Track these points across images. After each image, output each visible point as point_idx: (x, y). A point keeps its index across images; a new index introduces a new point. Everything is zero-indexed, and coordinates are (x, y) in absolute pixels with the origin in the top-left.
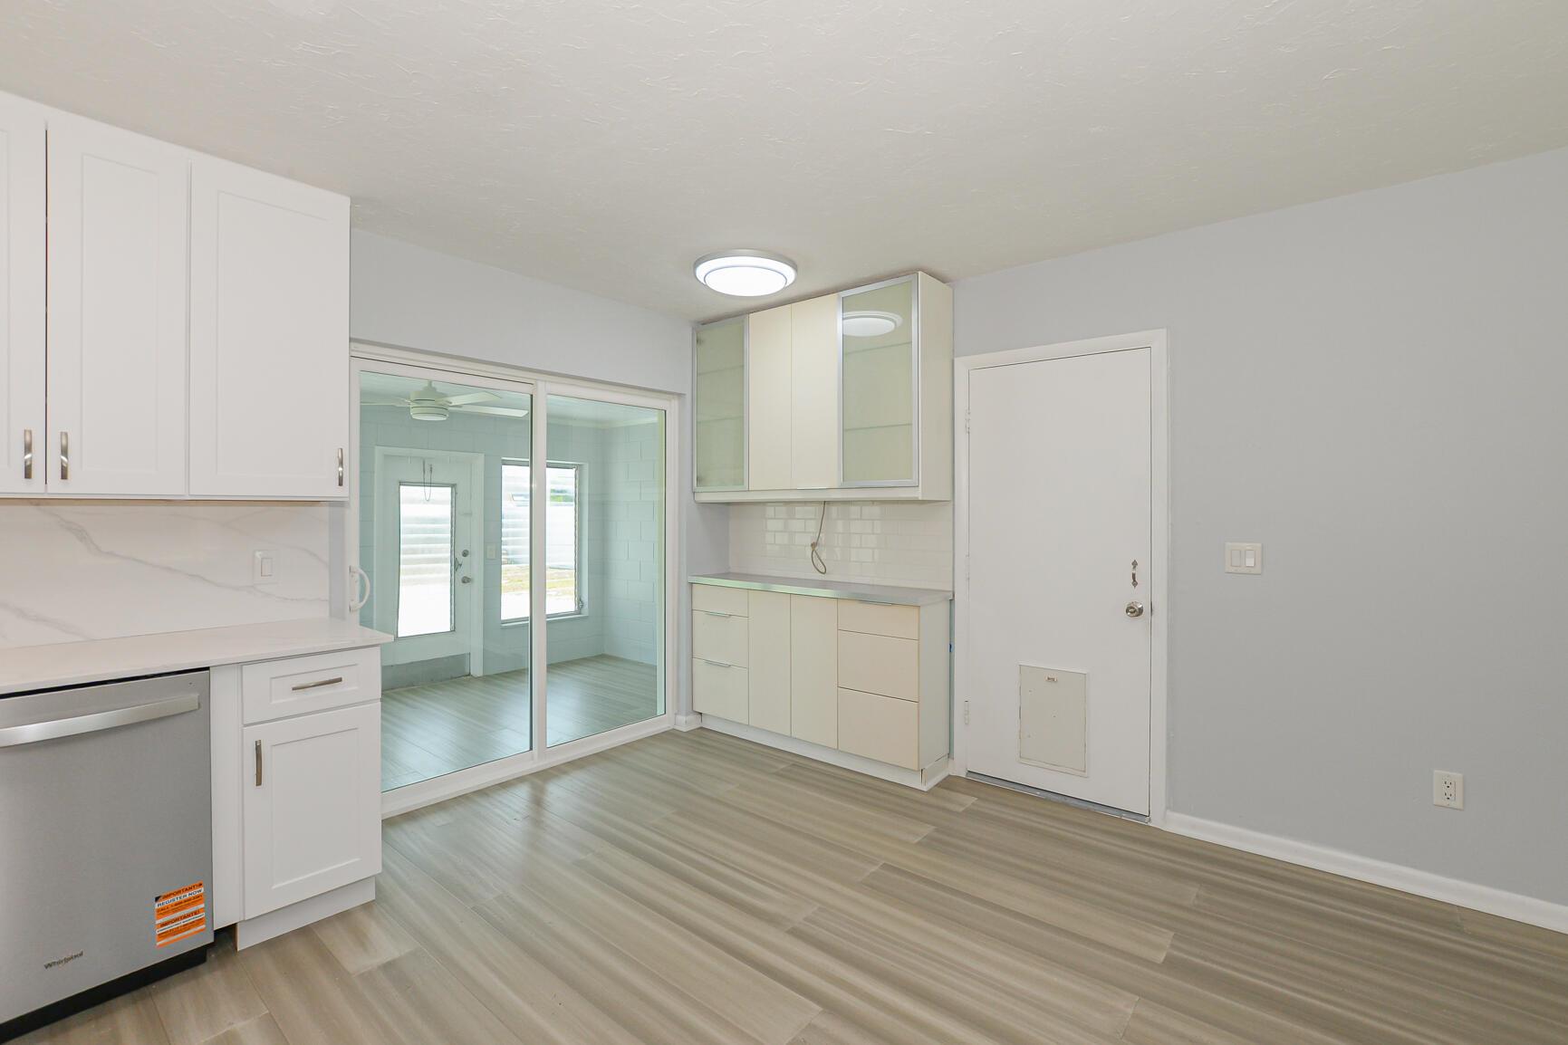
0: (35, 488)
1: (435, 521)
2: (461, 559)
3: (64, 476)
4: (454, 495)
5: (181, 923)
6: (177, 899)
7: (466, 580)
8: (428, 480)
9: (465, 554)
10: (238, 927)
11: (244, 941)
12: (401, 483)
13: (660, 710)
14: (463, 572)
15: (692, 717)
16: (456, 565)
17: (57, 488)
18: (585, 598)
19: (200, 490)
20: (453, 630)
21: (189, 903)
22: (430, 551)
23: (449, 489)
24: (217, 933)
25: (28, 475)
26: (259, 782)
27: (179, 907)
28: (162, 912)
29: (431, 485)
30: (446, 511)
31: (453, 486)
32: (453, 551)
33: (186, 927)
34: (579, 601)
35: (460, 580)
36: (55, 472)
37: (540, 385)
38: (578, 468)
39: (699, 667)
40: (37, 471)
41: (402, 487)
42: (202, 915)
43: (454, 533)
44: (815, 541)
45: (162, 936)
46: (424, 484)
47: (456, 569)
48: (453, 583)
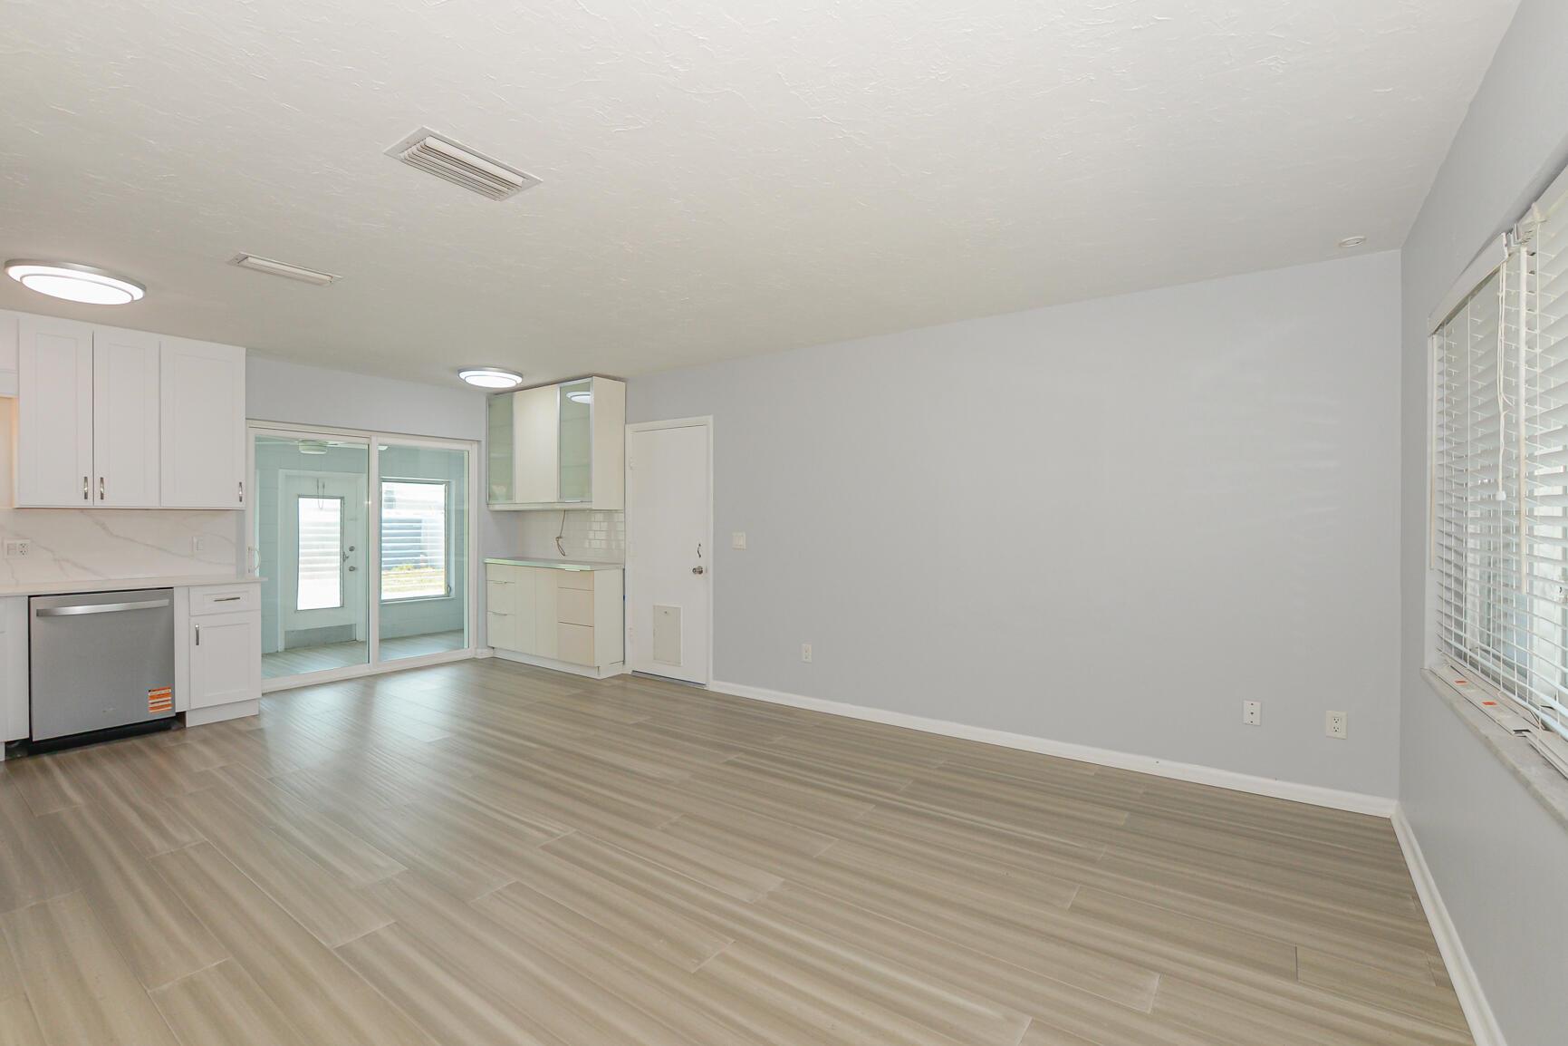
0: (88, 504)
1: (328, 524)
2: (348, 553)
3: (102, 498)
4: (342, 504)
5: (160, 704)
6: (158, 693)
7: (352, 569)
8: (321, 494)
9: (352, 549)
10: (187, 714)
11: (191, 721)
12: (300, 496)
13: (466, 646)
14: (349, 563)
15: (486, 650)
16: (344, 558)
17: (99, 503)
18: (453, 584)
19: (166, 505)
20: (342, 606)
21: (164, 695)
22: (323, 547)
23: (339, 500)
24: (177, 713)
25: (86, 498)
26: (198, 644)
27: (159, 696)
28: (152, 697)
29: (323, 497)
30: (336, 517)
31: (342, 498)
32: (342, 547)
33: (162, 707)
34: (448, 587)
35: (348, 568)
36: (98, 496)
37: (374, 439)
38: (448, 484)
39: (491, 616)
40: (90, 496)
41: (300, 500)
42: (170, 702)
43: (342, 533)
44: (558, 535)
45: (152, 708)
46: (318, 497)
47: (344, 561)
48: (342, 570)
